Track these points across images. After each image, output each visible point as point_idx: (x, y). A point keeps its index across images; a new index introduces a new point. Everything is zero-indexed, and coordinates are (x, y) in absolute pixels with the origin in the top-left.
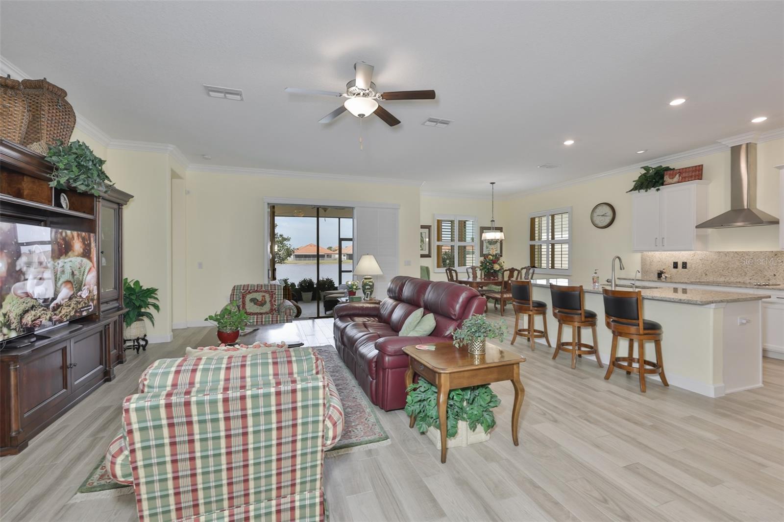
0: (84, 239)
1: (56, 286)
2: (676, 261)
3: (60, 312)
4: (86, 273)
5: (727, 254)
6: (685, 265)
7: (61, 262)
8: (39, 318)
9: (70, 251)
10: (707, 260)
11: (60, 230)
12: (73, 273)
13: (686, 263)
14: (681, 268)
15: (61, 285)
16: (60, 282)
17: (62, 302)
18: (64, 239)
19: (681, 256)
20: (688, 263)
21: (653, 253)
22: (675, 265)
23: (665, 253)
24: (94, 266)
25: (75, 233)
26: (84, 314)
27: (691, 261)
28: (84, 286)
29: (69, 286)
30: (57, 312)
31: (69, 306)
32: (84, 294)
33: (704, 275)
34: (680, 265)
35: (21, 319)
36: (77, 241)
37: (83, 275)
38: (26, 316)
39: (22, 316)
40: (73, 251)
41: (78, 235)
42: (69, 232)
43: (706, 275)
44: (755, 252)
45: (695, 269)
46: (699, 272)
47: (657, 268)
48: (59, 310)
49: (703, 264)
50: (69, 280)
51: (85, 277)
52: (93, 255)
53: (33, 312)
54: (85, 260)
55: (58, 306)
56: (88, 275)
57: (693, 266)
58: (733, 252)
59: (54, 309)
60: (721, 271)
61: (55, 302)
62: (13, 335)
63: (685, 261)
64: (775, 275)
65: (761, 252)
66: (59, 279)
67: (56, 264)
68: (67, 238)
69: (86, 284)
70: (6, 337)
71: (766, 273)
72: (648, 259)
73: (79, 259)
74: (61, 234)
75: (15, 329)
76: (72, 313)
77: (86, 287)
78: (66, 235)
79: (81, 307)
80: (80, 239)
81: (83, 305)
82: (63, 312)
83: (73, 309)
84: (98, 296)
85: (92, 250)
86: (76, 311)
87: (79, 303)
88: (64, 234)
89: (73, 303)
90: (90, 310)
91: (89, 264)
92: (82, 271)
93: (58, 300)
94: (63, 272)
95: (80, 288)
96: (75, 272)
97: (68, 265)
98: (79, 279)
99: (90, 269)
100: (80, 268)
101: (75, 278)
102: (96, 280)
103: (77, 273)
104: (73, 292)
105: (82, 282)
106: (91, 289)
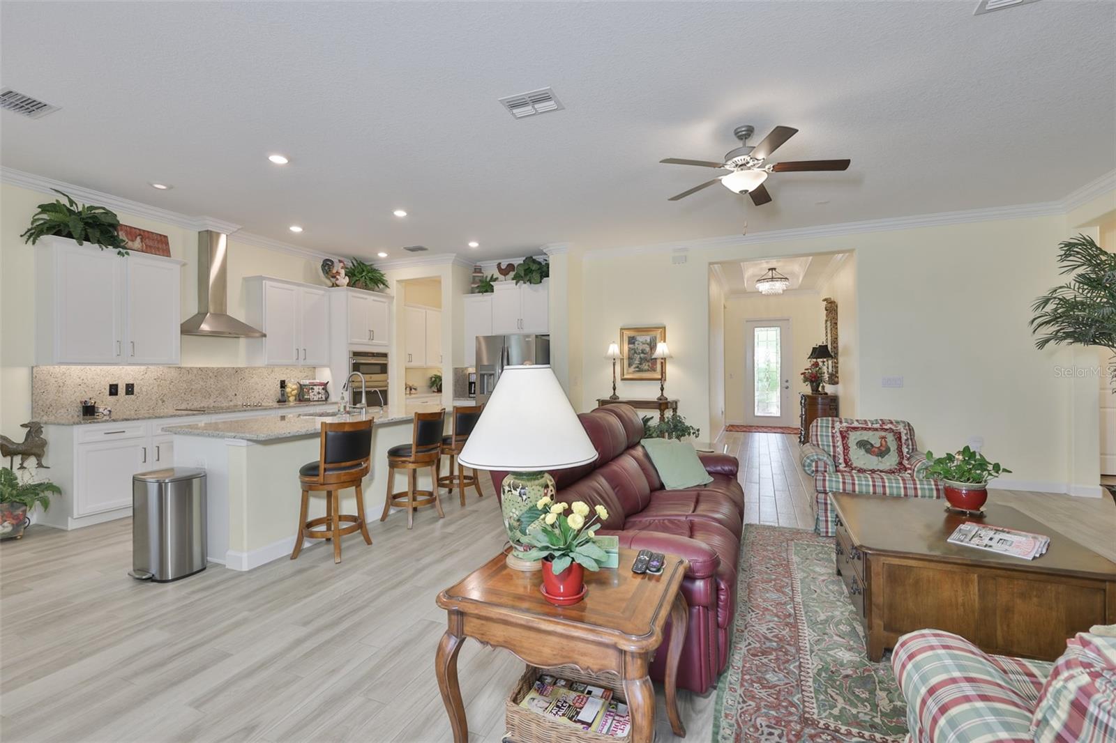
2: (115, 383)
5: (190, 371)
6: (130, 389)
10: (165, 380)
13: (133, 385)
14: (124, 393)
19: (123, 374)
20: (135, 385)
21: (64, 368)
22: (113, 390)
23: (93, 368)
27: (141, 382)
33: (160, 402)
34: (122, 390)
43: (163, 401)
44: (218, 368)
45: (147, 395)
46: (153, 399)
47: (75, 397)
49: (158, 386)
57: (144, 389)
58: (196, 368)
60: (183, 395)
63: (131, 382)
64: (236, 395)
65: (224, 368)
71: (228, 393)
72: (53, 381)
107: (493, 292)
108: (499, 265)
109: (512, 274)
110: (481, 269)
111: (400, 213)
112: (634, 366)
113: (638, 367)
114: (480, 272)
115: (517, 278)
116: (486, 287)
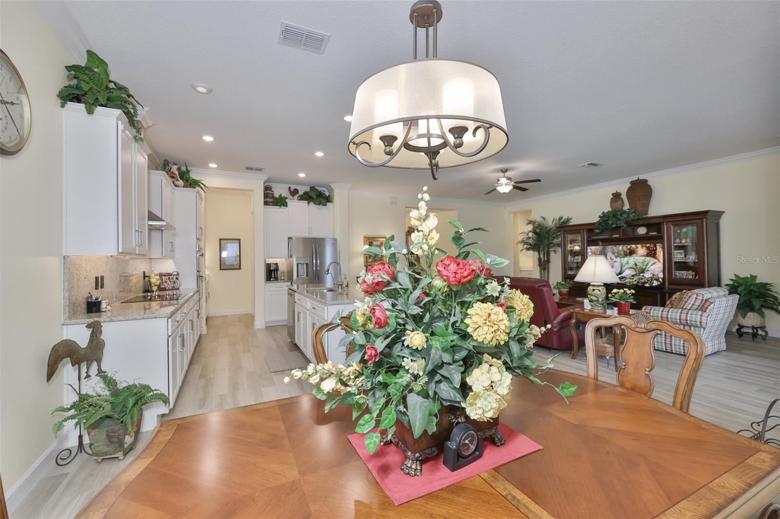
0: (648, 248)
2: (98, 276)
3: (625, 280)
4: (650, 265)
7: (626, 259)
9: (634, 254)
11: (626, 246)
12: (636, 265)
13: (104, 277)
15: (626, 269)
16: (625, 267)
17: (626, 276)
18: (629, 249)
24: (659, 262)
25: (639, 246)
26: (647, 285)
28: (648, 271)
29: (633, 270)
30: (622, 280)
31: (632, 279)
32: (647, 275)
36: (642, 249)
37: (646, 265)
40: (637, 254)
41: (642, 247)
42: (633, 246)
50: (632, 266)
51: (648, 267)
52: (659, 256)
54: (648, 259)
55: (623, 278)
56: (652, 267)
59: (620, 278)
61: (621, 275)
63: (103, 275)
66: (624, 266)
67: (622, 260)
68: (632, 249)
73: (643, 258)
74: (627, 247)
76: (635, 283)
77: (649, 272)
78: (631, 247)
79: (643, 281)
80: (644, 248)
81: (646, 281)
82: (627, 281)
83: (636, 281)
84: (664, 279)
85: (657, 253)
86: (638, 282)
87: (642, 279)
88: (629, 247)
89: (635, 278)
90: (654, 285)
91: (652, 260)
92: (646, 264)
93: (623, 275)
94: (628, 263)
95: (643, 272)
96: (638, 264)
97: (632, 260)
98: (641, 268)
99: (655, 263)
100: (643, 262)
101: (638, 266)
102: (662, 269)
103: (640, 265)
104: (635, 273)
105: (645, 269)
106: (656, 273)
107: (287, 206)
108: (290, 188)
109: (297, 196)
110: (271, 188)
111: (320, 154)
112: (372, 258)
113: (373, 259)
114: (271, 190)
115: (302, 198)
116: (281, 202)
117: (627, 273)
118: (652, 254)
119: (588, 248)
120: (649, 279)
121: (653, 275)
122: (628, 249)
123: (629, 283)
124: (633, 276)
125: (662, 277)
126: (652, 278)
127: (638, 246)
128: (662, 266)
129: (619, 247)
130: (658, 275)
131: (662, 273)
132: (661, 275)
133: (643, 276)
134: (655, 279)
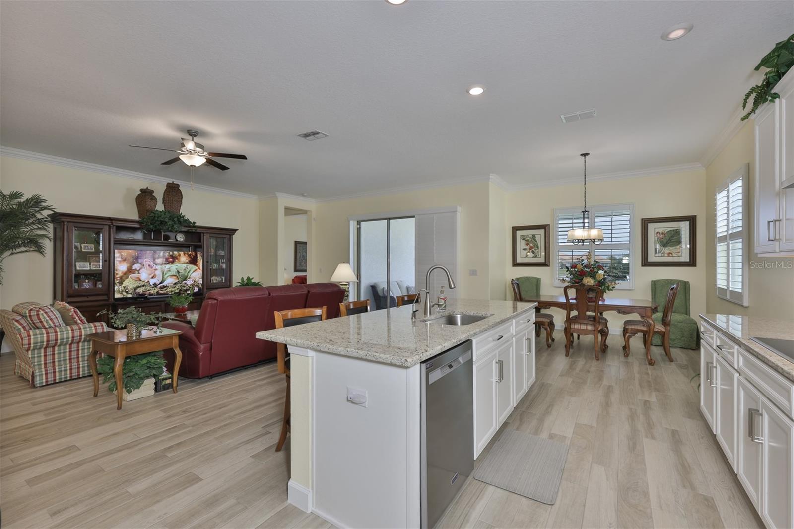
0: (189, 255)
1: (163, 277)
3: (166, 289)
4: (191, 272)
7: (168, 266)
8: (149, 290)
9: (176, 261)
12: (178, 272)
15: (167, 277)
17: (168, 285)
24: (200, 269)
25: (182, 253)
26: (188, 292)
28: (189, 278)
29: (175, 277)
30: (163, 290)
31: (175, 287)
32: (189, 282)
35: (135, 290)
36: (184, 256)
37: (188, 273)
38: (139, 289)
39: (136, 289)
40: (179, 261)
41: (184, 254)
42: (176, 252)
48: (166, 288)
50: (174, 274)
51: (190, 274)
52: (200, 263)
53: (144, 288)
54: (190, 266)
55: (164, 287)
56: (194, 273)
59: (161, 288)
61: (162, 285)
62: (130, 296)
66: (166, 274)
68: (174, 255)
69: (191, 277)
70: (125, 296)
73: (185, 265)
74: (169, 253)
75: (131, 294)
76: (177, 291)
77: (191, 279)
78: (173, 253)
79: (185, 288)
80: (186, 255)
81: (188, 288)
82: (168, 290)
83: (178, 289)
84: (203, 285)
85: (198, 261)
86: (180, 290)
87: (184, 287)
88: (171, 253)
89: (178, 286)
90: (195, 291)
91: (194, 267)
92: (188, 271)
93: (164, 284)
94: (169, 271)
95: (185, 280)
96: (180, 271)
97: (174, 268)
98: (184, 275)
99: (196, 270)
100: (185, 269)
101: (180, 274)
102: (201, 276)
103: (182, 272)
104: (178, 281)
105: (187, 277)
106: (197, 280)
117: (170, 281)
118: (193, 261)
119: (116, 251)
120: (191, 286)
121: (195, 282)
122: (170, 255)
123: (171, 292)
124: (175, 284)
125: (202, 283)
126: (193, 285)
127: (180, 252)
128: (201, 272)
129: (160, 253)
130: (198, 281)
131: (201, 280)
132: (201, 282)
133: (185, 283)
134: (195, 286)
